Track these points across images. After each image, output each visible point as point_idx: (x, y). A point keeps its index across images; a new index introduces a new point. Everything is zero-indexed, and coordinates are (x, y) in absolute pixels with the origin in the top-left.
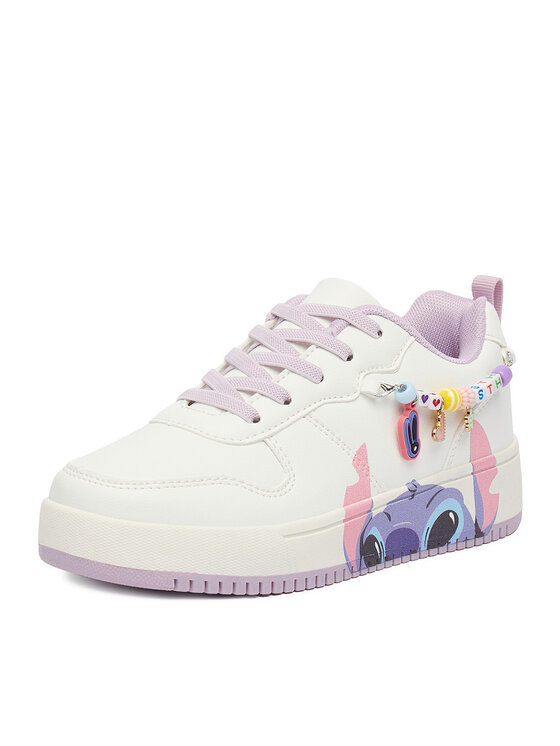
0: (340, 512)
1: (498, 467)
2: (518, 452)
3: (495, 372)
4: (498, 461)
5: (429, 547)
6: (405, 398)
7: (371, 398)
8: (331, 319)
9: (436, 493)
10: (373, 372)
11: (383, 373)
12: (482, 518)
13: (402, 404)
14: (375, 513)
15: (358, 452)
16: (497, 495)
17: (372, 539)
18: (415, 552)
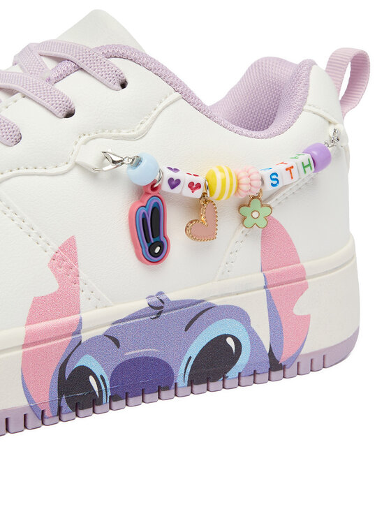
0: (19, 332)
1: (309, 281)
2: (354, 257)
3: (306, 152)
4: (308, 273)
5: (192, 382)
6: (143, 176)
7: (93, 174)
8: (59, 60)
9: (199, 312)
10: (102, 137)
11: (116, 138)
12: (282, 346)
13: (137, 185)
14: (85, 336)
15: (62, 248)
16: (307, 318)
17: (85, 372)
18: (167, 388)
